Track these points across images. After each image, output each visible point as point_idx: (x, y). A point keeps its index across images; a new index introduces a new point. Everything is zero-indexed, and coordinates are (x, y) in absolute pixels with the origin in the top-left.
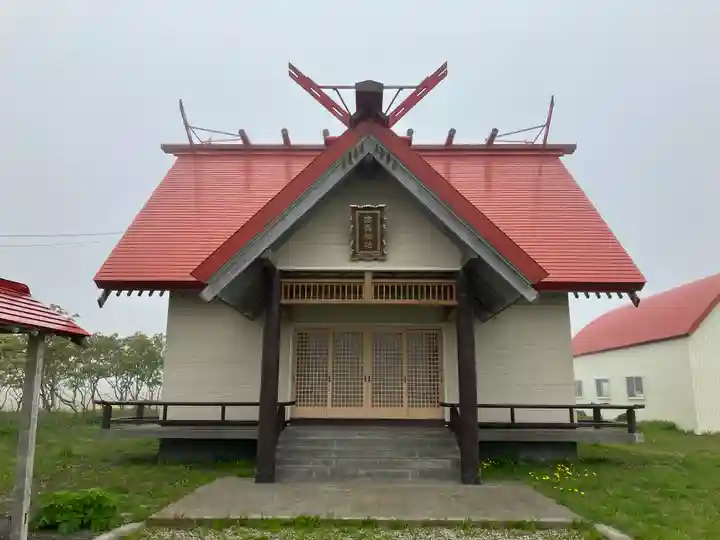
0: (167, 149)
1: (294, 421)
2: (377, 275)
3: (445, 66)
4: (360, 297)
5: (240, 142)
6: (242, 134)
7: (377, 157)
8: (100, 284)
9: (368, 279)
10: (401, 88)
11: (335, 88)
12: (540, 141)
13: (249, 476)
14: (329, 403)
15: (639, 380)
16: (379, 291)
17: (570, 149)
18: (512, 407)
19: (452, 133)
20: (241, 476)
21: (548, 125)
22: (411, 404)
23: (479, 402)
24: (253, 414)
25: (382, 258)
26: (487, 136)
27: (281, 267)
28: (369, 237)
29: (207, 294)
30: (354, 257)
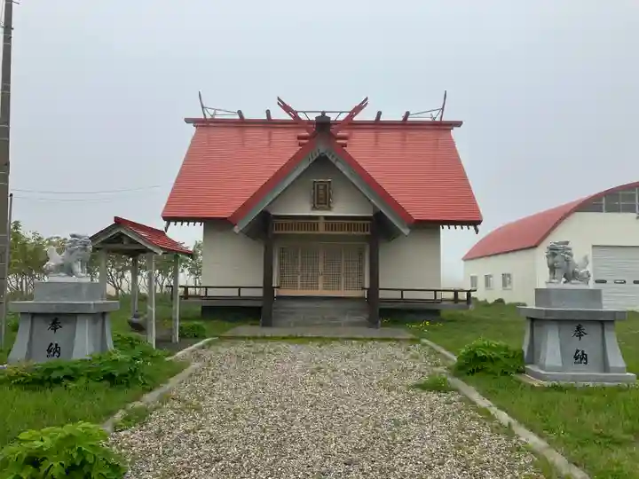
0: (188, 121)
1: (280, 298)
2: (327, 218)
3: (366, 99)
4: (318, 230)
5: (237, 117)
6: (240, 113)
7: (327, 154)
8: (165, 218)
9: (322, 220)
10: (341, 112)
11: (304, 112)
12: (438, 119)
13: (258, 324)
14: (299, 287)
15: (509, 275)
16: (327, 227)
17: (458, 124)
18: (402, 290)
19: (379, 114)
20: (252, 324)
21: (443, 109)
22: (347, 288)
23: (380, 287)
24: (259, 293)
25: (329, 208)
26: (403, 115)
27: (273, 213)
28: (323, 197)
29: (237, 229)
30: (314, 208)
